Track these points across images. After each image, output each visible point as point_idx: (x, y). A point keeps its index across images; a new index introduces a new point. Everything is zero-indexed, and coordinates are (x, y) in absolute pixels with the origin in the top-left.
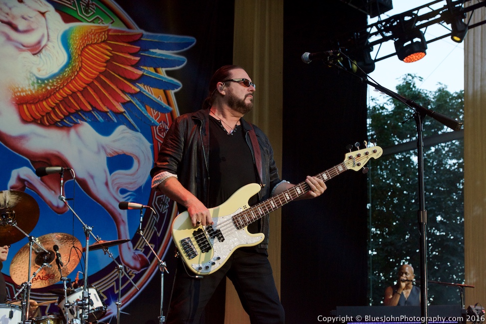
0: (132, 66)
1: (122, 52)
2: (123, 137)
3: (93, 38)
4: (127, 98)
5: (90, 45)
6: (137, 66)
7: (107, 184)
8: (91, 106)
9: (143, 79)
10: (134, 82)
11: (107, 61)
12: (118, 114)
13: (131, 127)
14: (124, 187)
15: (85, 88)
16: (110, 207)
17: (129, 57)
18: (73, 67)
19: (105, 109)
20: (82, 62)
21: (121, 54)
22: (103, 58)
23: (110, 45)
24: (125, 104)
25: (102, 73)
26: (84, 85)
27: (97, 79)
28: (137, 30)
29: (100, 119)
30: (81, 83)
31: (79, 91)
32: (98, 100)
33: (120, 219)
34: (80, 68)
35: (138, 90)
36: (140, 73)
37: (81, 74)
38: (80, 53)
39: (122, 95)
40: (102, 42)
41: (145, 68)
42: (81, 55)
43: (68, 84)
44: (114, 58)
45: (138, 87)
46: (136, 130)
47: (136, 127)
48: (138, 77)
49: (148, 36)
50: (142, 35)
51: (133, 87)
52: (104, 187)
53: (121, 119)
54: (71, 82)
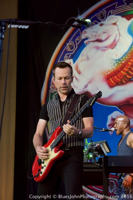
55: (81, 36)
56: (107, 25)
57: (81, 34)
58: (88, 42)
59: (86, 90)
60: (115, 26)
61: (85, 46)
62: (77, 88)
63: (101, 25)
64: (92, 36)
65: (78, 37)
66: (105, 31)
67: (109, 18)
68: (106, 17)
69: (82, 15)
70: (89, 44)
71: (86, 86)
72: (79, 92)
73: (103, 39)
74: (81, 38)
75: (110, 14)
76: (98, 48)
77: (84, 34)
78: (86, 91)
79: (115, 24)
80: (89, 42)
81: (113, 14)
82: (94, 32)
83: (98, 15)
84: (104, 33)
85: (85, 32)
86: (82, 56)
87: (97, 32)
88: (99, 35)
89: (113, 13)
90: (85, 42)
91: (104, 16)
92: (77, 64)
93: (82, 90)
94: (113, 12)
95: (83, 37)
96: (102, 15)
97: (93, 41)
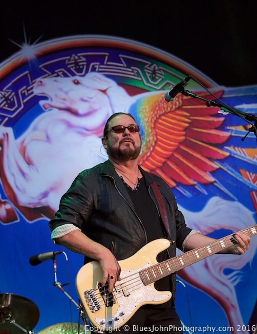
0: (217, 129)
1: (202, 116)
2: (218, 210)
3: (165, 106)
4: (216, 165)
5: (164, 115)
6: (222, 127)
7: (206, 266)
8: (175, 181)
9: (231, 141)
10: (221, 146)
11: (186, 129)
12: (207, 185)
13: (225, 197)
14: (228, 266)
15: (164, 163)
16: (215, 292)
17: (211, 119)
18: (147, 142)
19: (192, 182)
20: (156, 135)
21: (201, 118)
22: (180, 126)
23: (187, 110)
24: (214, 173)
25: (182, 143)
26: (163, 160)
27: (178, 150)
28: (216, 88)
29: (187, 194)
30: (158, 158)
31: (158, 167)
32: (182, 174)
33: (229, 304)
34: (156, 143)
35: (227, 154)
36: (227, 134)
37: (158, 148)
38: (153, 126)
39: (209, 163)
40: (177, 109)
41: (233, 128)
42: (155, 128)
43: (144, 161)
44: (193, 124)
45: (227, 151)
46: (232, 200)
47: (232, 195)
48: (224, 140)
49: (229, 92)
50: (223, 92)
51: (221, 152)
52: (204, 270)
53: (212, 190)
54: (147, 159)
55: (32, 88)
56: (88, 87)
57: (33, 83)
58: (47, 106)
59: (44, 202)
60: (105, 97)
61: (40, 111)
62: (24, 191)
63: (77, 83)
64: (56, 96)
65: (25, 87)
66: (85, 98)
67: (91, 75)
68: (87, 72)
69: (32, 47)
70: (51, 110)
71: (45, 195)
72: (30, 204)
73: (81, 111)
74: (32, 93)
75: (94, 70)
76: (69, 125)
77: (38, 85)
78: (46, 205)
79: (104, 92)
80: (52, 106)
81: (99, 72)
82: (61, 89)
83: (69, 60)
84: (83, 100)
85: (41, 82)
86: (35, 129)
87: (66, 93)
88: (72, 101)
89: (100, 70)
90: (42, 103)
91: (81, 67)
92: (23, 142)
93: (37, 201)
94: (99, 68)
95: (37, 91)
96: (76, 63)
97: (60, 109)
